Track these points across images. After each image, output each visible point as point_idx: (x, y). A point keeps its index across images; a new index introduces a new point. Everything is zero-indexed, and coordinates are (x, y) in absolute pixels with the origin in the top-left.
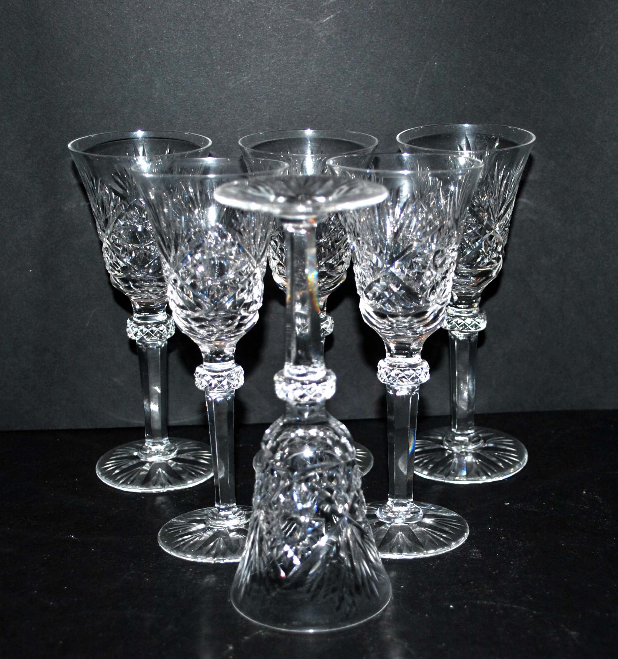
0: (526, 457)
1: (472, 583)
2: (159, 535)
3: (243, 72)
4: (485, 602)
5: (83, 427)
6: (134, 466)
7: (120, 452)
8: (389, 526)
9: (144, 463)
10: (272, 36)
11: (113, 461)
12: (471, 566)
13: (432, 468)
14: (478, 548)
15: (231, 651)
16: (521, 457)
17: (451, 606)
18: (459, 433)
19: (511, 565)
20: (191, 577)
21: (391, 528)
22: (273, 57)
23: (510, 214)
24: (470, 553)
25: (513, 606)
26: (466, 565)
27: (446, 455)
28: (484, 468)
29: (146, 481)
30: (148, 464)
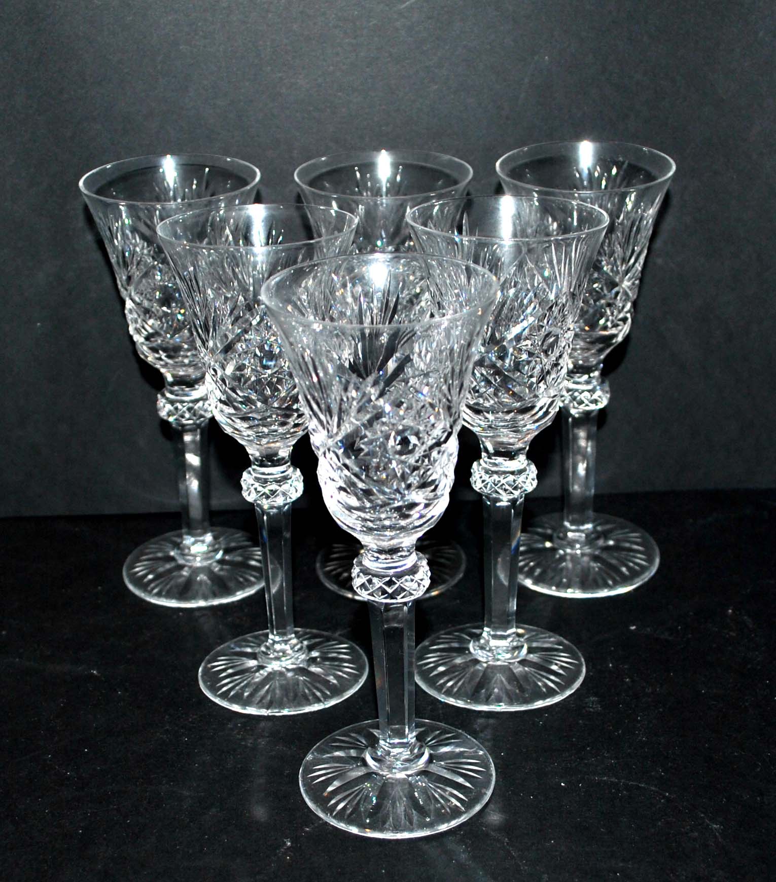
0: (657, 561)
1: (588, 749)
2: (200, 674)
3: (300, 74)
4: (605, 778)
5: (107, 512)
6: (170, 571)
7: (153, 549)
8: (485, 665)
9: (181, 567)
10: (336, 27)
11: (145, 563)
12: (587, 723)
13: (541, 574)
14: (596, 695)
15: (289, 848)
16: (650, 560)
17: (562, 784)
18: (573, 528)
19: (638, 722)
20: (240, 737)
21: (487, 667)
22: (337, 54)
23: (642, 263)
24: (586, 703)
25: (640, 785)
26: (581, 722)
27: (558, 556)
28: (605, 575)
29: (185, 590)
30: (186, 569)
